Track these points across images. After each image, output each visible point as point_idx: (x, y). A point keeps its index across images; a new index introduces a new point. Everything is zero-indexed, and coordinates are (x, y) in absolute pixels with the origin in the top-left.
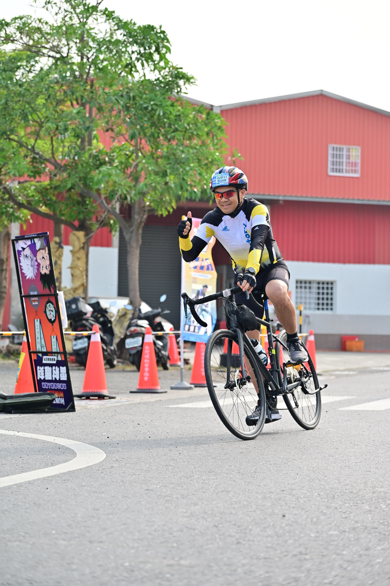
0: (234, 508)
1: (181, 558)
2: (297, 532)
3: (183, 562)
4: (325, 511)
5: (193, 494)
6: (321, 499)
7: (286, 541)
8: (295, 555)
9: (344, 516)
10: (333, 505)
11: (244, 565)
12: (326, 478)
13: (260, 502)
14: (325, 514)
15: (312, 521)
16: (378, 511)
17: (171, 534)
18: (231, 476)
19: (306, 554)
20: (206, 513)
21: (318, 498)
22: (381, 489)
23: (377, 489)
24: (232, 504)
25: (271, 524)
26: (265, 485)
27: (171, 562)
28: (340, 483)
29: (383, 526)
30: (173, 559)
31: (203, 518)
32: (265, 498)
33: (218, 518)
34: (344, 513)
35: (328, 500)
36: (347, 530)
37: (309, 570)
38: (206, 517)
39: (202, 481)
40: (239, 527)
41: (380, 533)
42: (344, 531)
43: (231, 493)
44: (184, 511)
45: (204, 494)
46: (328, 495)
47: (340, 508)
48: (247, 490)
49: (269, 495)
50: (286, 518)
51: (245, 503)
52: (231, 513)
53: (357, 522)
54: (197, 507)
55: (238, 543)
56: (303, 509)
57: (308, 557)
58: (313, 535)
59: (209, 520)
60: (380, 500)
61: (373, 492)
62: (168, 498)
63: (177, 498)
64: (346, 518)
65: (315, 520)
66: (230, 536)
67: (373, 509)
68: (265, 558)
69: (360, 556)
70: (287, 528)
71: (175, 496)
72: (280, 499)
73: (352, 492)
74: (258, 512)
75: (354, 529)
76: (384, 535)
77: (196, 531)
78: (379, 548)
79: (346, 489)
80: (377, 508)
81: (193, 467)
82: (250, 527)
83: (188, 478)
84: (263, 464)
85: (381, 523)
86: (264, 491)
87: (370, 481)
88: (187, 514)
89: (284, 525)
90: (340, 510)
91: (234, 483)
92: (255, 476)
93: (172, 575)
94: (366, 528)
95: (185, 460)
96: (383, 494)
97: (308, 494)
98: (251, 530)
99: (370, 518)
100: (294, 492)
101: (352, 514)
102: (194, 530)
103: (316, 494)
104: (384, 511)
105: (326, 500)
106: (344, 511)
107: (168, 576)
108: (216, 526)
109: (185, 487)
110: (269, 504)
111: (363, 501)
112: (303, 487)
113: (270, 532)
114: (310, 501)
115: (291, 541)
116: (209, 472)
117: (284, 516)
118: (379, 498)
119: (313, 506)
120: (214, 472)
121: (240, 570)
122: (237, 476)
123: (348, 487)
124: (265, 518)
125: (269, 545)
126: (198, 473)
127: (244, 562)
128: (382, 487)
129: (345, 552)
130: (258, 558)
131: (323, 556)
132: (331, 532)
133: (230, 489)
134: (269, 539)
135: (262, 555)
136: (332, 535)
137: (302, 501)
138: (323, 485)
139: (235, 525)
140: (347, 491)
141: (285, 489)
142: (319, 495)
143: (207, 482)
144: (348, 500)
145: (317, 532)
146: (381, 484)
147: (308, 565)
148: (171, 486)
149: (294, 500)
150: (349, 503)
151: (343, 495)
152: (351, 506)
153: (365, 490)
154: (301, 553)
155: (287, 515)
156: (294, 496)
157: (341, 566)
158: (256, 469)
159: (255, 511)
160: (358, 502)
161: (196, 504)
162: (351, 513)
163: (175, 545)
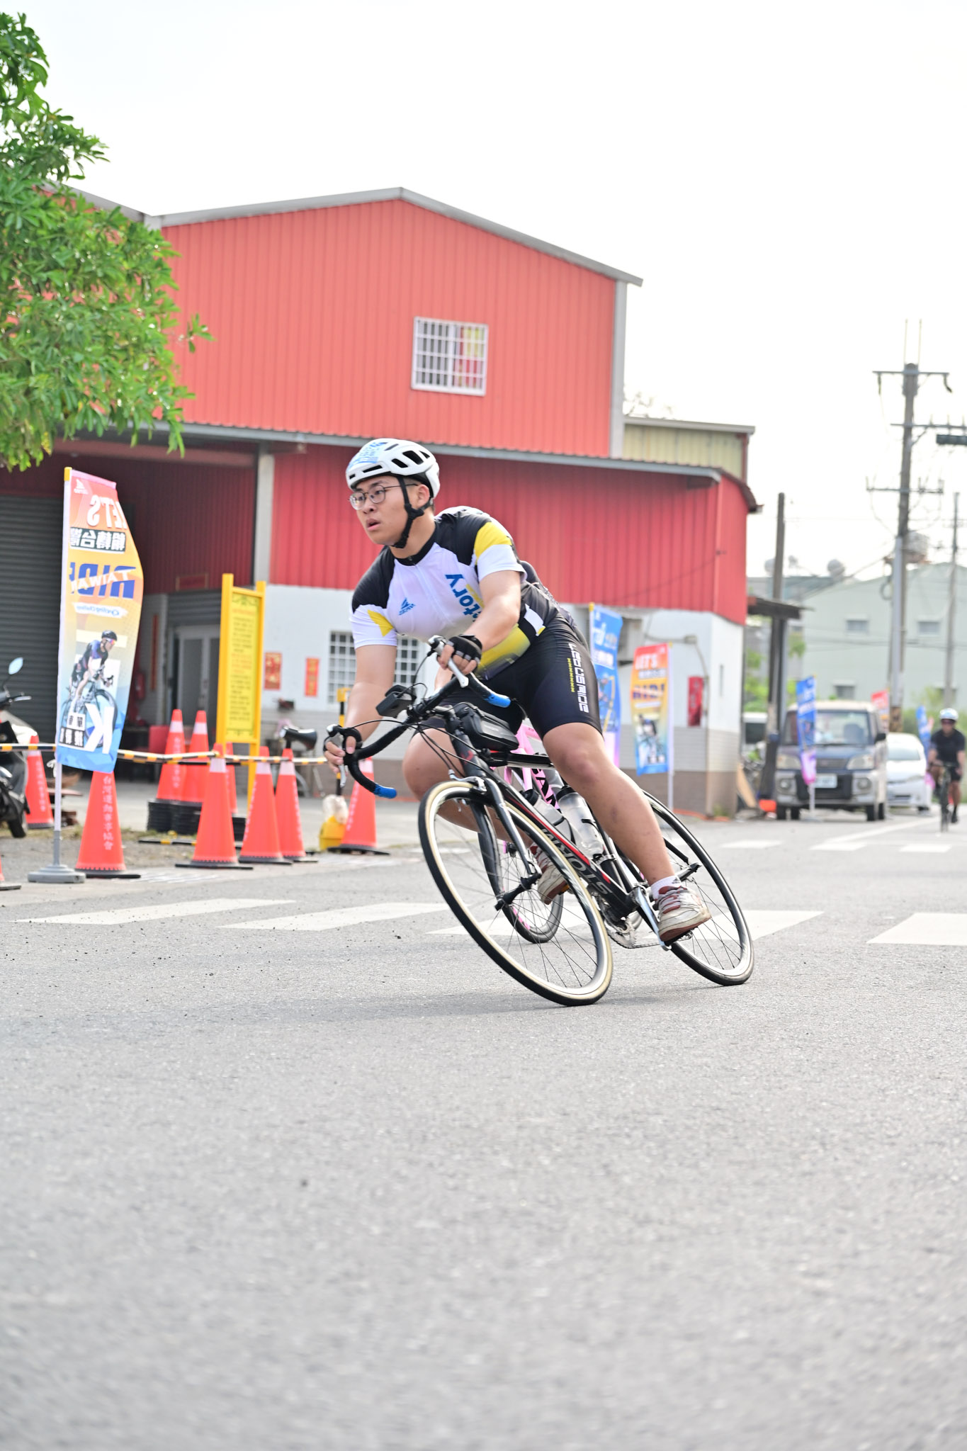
0: (181, 1164)
1: (48, 1288)
2: (338, 1223)
3: (52, 1298)
4: (404, 1172)
5: (81, 1130)
6: (395, 1141)
7: (311, 1246)
8: (333, 1281)
9: (451, 1183)
10: (424, 1156)
11: (205, 1305)
12: (404, 1093)
13: (244, 1148)
14: (403, 1179)
15: (373, 1194)
16: (531, 1171)
17: (24, 1227)
18: (175, 1086)
19: (361, 1277)
20: (110, 1175)
21: (388, 1141)
22: (538, 1121)
23: (528, 1118)
24: (176, 1154)
25: (274, 1203)
26: (256, 1109)
27: (23, 1297)
28: (438, 1104)
29: (545, 1210)
30: (28, 1290)
31: (104, 1187)
32: (257, 1138)
33: (141, 1189)
34: (452, 1176)
35: (412, 1146)
36: (460, 1218)
37: (368, 1319)
38: (110, 1184)
39: (103, 1098)
40: (194, 1208)
41: (539, 1225)
42: (453, 1221)
43: (174, 1127)
44: (57, 1169)
45: (106, 1130)
46: (410, 1132)
47: (441, 1164)
48: (213, 1120)
49: (265, 1133)
50: (311, 1188)
51: (209, 1152)
52: (174, 1176)
53: (482, 1198)
54: (88, 1162)
55: (192, 1249)
56: (349, 1167)
57: (364, 1284)
58: (376, 1230)
59: (119, 1192)
60: (538, 1147)
61: (520, 1127)
62: (18, 1139)
63: (41, 1138)
64: (455, 1188)
65: (380, 1193)
66: (171, 1232)
67: (520, 1166)
68: (260, 1289)
69: (494, 1281)
70: (312, 1213)
71: (35, 1134)
72: (293, 1142)
73: (468, 1127)
74: (241, 1174)
75: (477, 1215)
76: (551, 1229)
77: (87, 1221)
78: (539, 1262)
79: (454, 1120)
80: (528, 1164)
81: (80, 1063)
82: (222, 1210)
83: (67, 1091)
84: (252, 1058)
85: (541, 1202)
86: (256, 1122)
87: (512, 1100)
88: (64, 1179)
89: (304, 1205)
90: (441, 1169)
91: (182, 1103)
92: (232, 1086)
93: (24, 1330)
94: (505, 1212)
95: (62, 1048)
96: (542, 1131)
97: (362, 1131)
98: (223, 1217)
99: (514, 1190)
100: (328, 1126)
101: (469, 1181)
102: (82, 1216)
103: (381, 1131)
104: (547, 1172)
105: (406, 1145)
106: (451, 1172)
107: (14, 1333)
108: (137, 1209)
109: (59, 1111)
110: (267, 1155)
111: (497, 1148)
112: (351, 1114)
113: (270, 1222)
114: (367, 1146)
115: (321, 1246)
116: (120, 1076)
117: (304, 1184)
118: (534, 1141)
119: (376, 1161)
120: (131, 1075)
121: (196, 1318)
122: (189, 1086)
123: (458, 1114)
124: (258, 1190)
125: (269, 1255)
126: (94, 1078)
127: (208, 1296)
128: (540, 1115)
129: (456, 1273)
130: (242, 1288)
131: (403, 1282)
132: (423, 1223)
133: (171, 1117)
134: (269, 1240)
135: (252, 1279)
136: (422, 1231)
137: (346, 1146)
138: (399, 1109)
139: (184, 1204)
140: (457, 1123)
141: (307, 1119)
142: (389, 1132)
143: (115, 1099)
144: (458, 1146)
145: (387, 1223)
146: (537, 1107)
147: (366, 1305)
148: (27, 1109)
149: (326, 1144)
150: (462, 1153)
151: (445, 1134)
152: (468, 1160)
153: (500, 1120)
154: (347, 1275)
155: (312, 1182)
156: (327, 1134)
157: (447, 1308)
158: (235, 1071)
159: (232, 1172)
160: (486, 1150)
161: (86, 1154)
162: (467, 1175)
163: (33, 1254)
